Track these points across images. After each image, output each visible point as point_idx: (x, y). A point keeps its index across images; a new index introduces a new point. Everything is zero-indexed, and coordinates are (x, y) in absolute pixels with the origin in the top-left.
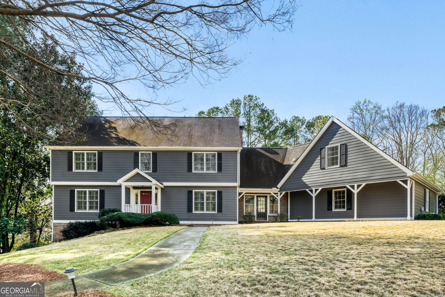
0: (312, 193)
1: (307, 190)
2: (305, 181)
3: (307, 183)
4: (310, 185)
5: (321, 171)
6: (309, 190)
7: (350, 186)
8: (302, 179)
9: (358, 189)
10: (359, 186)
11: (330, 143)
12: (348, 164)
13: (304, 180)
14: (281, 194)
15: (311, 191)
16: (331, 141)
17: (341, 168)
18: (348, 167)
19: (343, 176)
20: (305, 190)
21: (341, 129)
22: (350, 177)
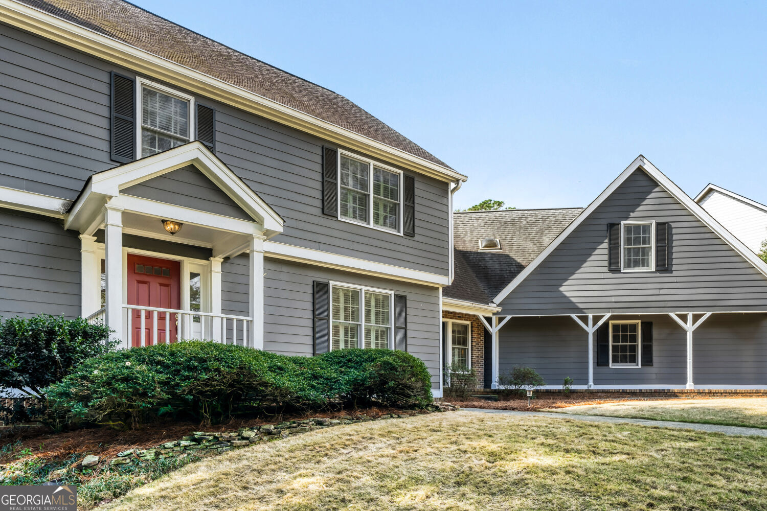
0: (587, 325)
1: (574, 316)
2: (567, 294)
3: (574, 300)
4: (580, 306)
5: (610, 275)
6: (577, 316)
7: (677, 315)
8: (561, 289)
9: (694, 323)
10: (696, 318)
11: (632, 215)
12: (674, 268)
13: (565, 293)
14: (501, 320)
15: (585, 319)
16: (633, 212)
17: (658, 274)
18: (675, 273)
19: (662, 292)
20: (569, 317)
21: (657, 189)
22: (681, 295)
